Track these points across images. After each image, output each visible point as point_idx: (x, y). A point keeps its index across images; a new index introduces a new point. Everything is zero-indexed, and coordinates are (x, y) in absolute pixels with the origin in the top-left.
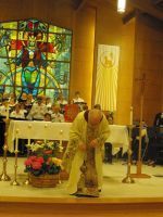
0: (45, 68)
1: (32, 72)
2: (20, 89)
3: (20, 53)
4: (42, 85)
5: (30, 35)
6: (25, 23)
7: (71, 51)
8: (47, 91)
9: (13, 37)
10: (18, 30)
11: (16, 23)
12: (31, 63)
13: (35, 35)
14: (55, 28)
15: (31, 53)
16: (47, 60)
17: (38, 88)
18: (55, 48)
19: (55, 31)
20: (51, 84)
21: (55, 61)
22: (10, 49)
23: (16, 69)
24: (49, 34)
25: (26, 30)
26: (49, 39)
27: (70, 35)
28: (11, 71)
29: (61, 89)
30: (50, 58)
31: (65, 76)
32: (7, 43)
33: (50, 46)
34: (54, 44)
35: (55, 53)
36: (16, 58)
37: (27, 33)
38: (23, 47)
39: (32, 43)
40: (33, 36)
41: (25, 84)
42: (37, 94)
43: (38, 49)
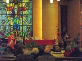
0: (22, 17)
1: (17, 20)
2: (12, 27)
5: (15, 4)
7: (32, 10)
8: (24, 27)
9: (8, 6)
13: (17, 4)
14: (25, 0)
15: (16, 12)
17: (20, 26)
18: (26, 9)
19: (25, 2)
20: (25, 24)
21: (26, 14)
22: (7, 11)
23: (10, 19)
24: (23, 3)
25: (13, 2)
26: (23, 5)
27: (31, 3)
28: (8, 20)
29: (29, 26)
30: (24, 13)
31: (30, 20)
32: (6, 8)
33: (23, 8)
34: (25, 7)
35: (26, 11)
36: (10, 14)
37: (14, 4)
38: (13, 9)
39: (16, 8)
40: (16, 5)
41: (14, 25)
42: (20, 28)
43: (18, 10)
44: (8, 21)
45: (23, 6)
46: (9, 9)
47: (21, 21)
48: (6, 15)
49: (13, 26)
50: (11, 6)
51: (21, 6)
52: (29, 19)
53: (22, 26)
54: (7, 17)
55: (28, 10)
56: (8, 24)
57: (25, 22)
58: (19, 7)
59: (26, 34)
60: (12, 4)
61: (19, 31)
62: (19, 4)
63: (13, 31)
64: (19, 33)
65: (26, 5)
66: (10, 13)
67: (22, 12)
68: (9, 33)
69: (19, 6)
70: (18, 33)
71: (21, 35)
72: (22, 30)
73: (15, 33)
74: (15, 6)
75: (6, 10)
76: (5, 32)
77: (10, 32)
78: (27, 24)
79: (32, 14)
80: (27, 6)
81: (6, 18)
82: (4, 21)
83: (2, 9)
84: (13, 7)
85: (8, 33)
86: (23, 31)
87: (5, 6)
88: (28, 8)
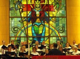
0: (48, 22)
1: (39, 26)
2: (31, 39)
3: (29, 13)
4: (47, 35)
7: (66, 9)
8: (51, 39)
12: (38, 20)
15: (38, 13)
16: (49, 17)
17: (44, 37)
20: (53, 33)
21: (55, 17)
22: (22, 11)
23: (27, 25)
28: (24, 26)
29: (61, 37)
30: (51, 15)
31: (63, 27)
32: (20, 7)
33: (50, 6)
34: (54, 5)
35: (55, 11)
36: (27, 17)
38: (32, 9)
39: (38, 6)
40: (38, 1)
41: (35, 35)
43: (42, 10)
44: (23, 29)
45: (50, 3)
46: (25, 9)
47: (47, 29)
48: (20, 19)
49: (33, 37)
50: (29, 3)
51: (46, 3)
52: (61, 25)
53: (49, 37)
54: (22, 22)
55: (58, 9)
56: (23, 35)
57: (53, 31)
58: (43, 5)
67: (49, 14)
69: (43, 3)
74: (36, 3)
78: (57, 33)
79: (66, 17)
80: (57, 3)
81: (20, 23)
82: (16, 29)
83: (13, 8)
84: (32, 5)
87: (18, 3)
88: (59, 6)
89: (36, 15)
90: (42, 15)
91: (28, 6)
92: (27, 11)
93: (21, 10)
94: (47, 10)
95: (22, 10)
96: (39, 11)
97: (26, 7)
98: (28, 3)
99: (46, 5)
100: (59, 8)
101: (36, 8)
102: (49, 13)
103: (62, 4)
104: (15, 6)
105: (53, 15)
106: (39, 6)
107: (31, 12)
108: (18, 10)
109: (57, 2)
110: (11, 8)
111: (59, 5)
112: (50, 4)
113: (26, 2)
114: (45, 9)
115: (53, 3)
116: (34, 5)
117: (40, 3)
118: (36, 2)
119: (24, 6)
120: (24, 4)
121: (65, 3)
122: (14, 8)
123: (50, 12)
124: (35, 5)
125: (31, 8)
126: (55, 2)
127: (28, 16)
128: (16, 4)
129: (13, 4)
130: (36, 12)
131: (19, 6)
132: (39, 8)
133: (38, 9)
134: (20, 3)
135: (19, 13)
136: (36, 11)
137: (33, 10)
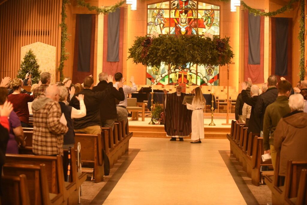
3: (173, 30)
5: (181, 13)
6: (176, 2)
9: (166, 15)
10: (170, 9)
11: (168, 3)
13: (186, 12)
14: (204, 4)
15: (183, 30)
16: (198, 35)
18: (205, 23)
19: (204, 8)
22: (164, 27)
24: (199, 11)
25: (177, 9)
26: (199, 15)
27: (218, 10)
30: (200, 33)
32: (161, 21)
33: (200, 21)
34: (204, 20)
35: (205, 28)
37: (178, 11)
39: (183, 21)
40: (184, 14)
42: (190, 67)
43: (189, 26)
45: (200, 17)
46: (167, 24)
50: (173, 16)
58: (190, 20)
59: (205, 80)
60: (174, 13)
61: (189, 73)
62: (190, 12)
63: (176, 72)
64: (188, 77)
65: (206, 14)
66: (170, 32)
68: (166, 76)
69: (191, 17)
70: (185, 76)
71: (194, 81)
72: (197, 71)
73: (180, 76)
74: (182, 17)
75: (160, 24)
76: (157, 74)
77: (169, 74)
80: (209, 17)
84: (176, 18)
85: (163, 75)
86: (197, 74)
87: (159, 16)
88: (211, 21)
89: (180, 32)
90: (189, 33)
91: (170, 20)
92: (170, 27)
93: (162, 25)
94: (195, 26)
95: (164, 25)
96: (186, 27)
97: (168, 22)
98: (171, 17)
99: (195, 19)
100: (210, 24)
101: (182, 23)
102: (197, 30)
103: (215, 18)
104: (155, 20)
105: (203, 33)
106: (186, 21)
107: (174, 28)
108: (158, 25)
109: (209, 15)
110: (150, 22)
111: (211, 19)
112: (199, 19)
113: (169, 15)
114: (193, 24)
115: (203, 17)
116: (178, 18)
117: (187, 16)
118: (181, 15)
119: (166, 21)
120: (165, 18)
121: (219, 17)
122: (152, 23)
123: (199, 29)
124: (180, 19)
125: (174, 23)
126: (206, 16)
127: (171, 33)
128: (156, 17)
129: (152, 17)
130: (181, 29)
131: (159, 19)
132: (185, 23)
133: (183, 24)
134: (161, 16)
135: (160, 30)
136: (181, 27)
137: (177, 25)
